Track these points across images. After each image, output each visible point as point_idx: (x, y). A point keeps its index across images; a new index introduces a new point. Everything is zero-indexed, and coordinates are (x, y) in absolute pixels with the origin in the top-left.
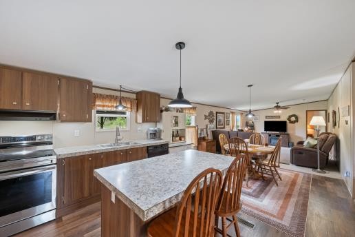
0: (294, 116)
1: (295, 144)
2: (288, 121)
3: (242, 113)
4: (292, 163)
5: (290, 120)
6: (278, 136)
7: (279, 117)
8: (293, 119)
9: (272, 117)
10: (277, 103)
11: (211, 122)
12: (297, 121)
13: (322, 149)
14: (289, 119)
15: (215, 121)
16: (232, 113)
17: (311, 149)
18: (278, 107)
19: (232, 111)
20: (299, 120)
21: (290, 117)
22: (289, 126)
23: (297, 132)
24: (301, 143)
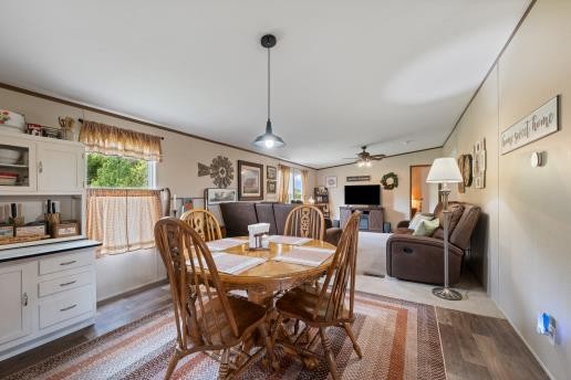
0: (392, 175)
1: (394, 226)
2: (382, 186)
3: (306, 170)
4: (391, 275)
5: (385, 184)
6: (366, 212)
7: (368, 178)
8: (390, 181)
9: (358, 178)
10: (364, 148)
11: (223, 183)
12: (395, 185)
13: (453, 239)
14: (384, 182)
15: (234, 182)
16: (283, 168)
17: (429, 239)
18: (365, 156)
19: (283, 163)
20: (400, 182)
21: (386, 177)
22: (384, 193)
23: (397, 203)
24: (405, 224)
